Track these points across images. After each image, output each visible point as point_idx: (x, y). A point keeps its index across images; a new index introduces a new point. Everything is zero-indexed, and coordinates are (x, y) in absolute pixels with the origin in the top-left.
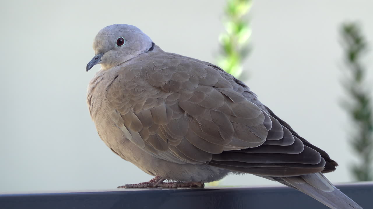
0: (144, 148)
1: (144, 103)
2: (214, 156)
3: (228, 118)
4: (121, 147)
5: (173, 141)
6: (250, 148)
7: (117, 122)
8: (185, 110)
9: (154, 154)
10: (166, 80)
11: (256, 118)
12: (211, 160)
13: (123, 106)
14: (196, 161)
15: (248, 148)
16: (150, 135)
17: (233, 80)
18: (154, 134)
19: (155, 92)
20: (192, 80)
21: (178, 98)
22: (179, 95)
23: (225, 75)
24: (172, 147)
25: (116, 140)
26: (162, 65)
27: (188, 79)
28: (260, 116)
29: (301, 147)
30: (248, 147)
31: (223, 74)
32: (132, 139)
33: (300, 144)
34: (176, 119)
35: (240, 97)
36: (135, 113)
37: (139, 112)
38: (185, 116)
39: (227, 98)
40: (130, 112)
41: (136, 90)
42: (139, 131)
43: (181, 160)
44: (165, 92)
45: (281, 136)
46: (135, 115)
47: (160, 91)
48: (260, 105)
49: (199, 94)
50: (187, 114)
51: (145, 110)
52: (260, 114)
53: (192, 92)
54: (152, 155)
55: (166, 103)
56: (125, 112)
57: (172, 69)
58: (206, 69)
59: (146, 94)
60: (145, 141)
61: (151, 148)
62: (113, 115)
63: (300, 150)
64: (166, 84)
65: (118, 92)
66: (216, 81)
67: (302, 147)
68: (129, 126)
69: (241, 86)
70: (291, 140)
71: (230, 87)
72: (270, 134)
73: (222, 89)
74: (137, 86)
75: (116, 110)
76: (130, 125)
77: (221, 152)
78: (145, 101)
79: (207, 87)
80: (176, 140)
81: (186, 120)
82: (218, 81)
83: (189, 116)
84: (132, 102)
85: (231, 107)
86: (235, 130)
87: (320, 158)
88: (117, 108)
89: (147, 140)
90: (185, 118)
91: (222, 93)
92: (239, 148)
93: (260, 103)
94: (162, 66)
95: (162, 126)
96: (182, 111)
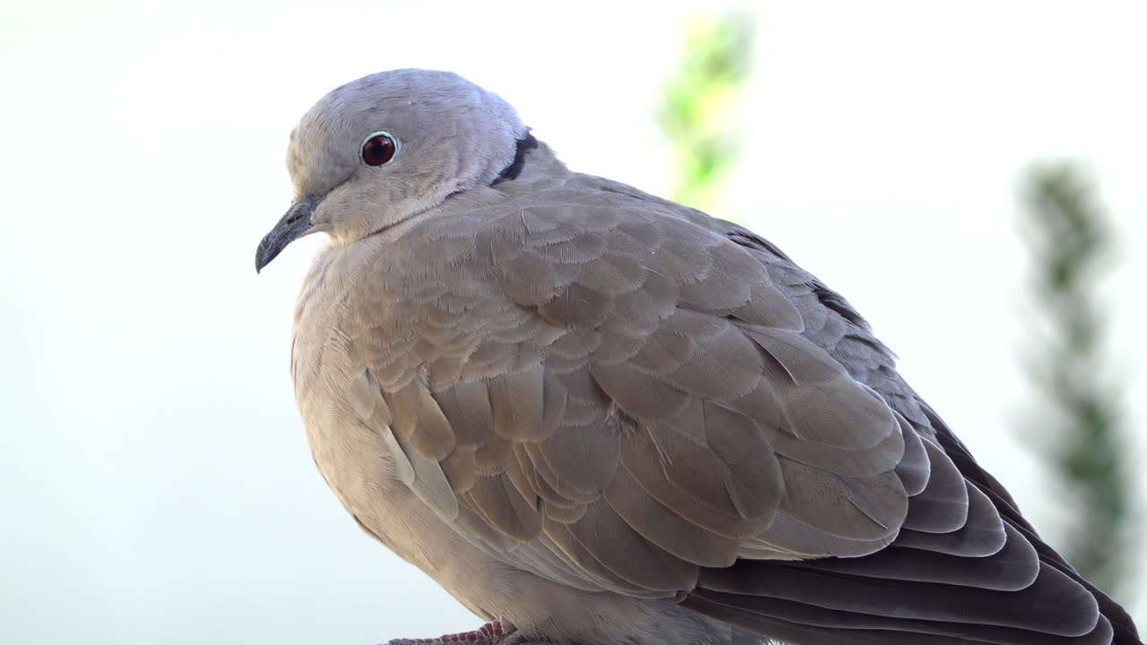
0: (456, 520)
1: (469, 354)
2: (706, 572)
3: (767, 438)
4: (381, 510)
5: (561, 507)
6: (835, 559)
7: (369, 416)
8: (611, 396)
9: (492, 546)
10: (558, 284)
11: (870, 447)
12: (694, 587)
13: (392, 360)
14: (641, 589)
15: (829, 555)
16: (476, 473)
17: (808, 291)
18: (493, 475)
19: (515, 319)
20: (655, 287)
21: (591, 351)
22: (599, 337)
23: (782, 272)
24: (553, 527)
25: (366, 481)
26: (552, 227)
27: (640, 285)
28: (887, 442)
29: (1028, 569)
30: (829, 553)
31: (774, 265)
32: (414, 484)
33: (1025, 555)
34: (577, 425)
35: (822, 362)
36: (430, 389)
37: (446, 387)
38: (611, 417)
39: (774, 365)
40: (413, 382)
41: (443, 307)
42: (443, 456)
43: (586, 578)
44: (547, 321)
45: (958, 519)
46: (433, 395)
47: (528, 317)
48: (900, 395)
49: (671, 340)
50: (620, 412)
51: (468, 381)
52: (888, 434)
53: (644, 334)
54: (482, 549)
55: (549, 362)
56: (398, 383)
57: (587, 241)
58: (711, 250)
59: (478, 326)
60: (459, 497)
61: (478, 524)
62: (357, 389)
63: (1025, 579)
64: (555, 296)
65: (378, 307)
66: (743, 297)
67: (1032, 568)
68: (409, 434)
69: (838, 315)
70: (995, 538)
71: (792, 325)
72: (919, 508)
73: (760, 328)
74: (450, 294)
75: (367, 371)
76: (412, 430)
77: (732, 562)
78: (472, 349)
79: (706, 317)
80: (571, 502)
81: (613, 430)
82: (750, 300)
83: (625, 418)
84: (424, 347)
85: (780, 399)
86: (786, 484)
87: (1093, 614)
88: (372, 367)
89: (467, 493)
90: (610, 424)
91: (758, 345)
92: (795, 553)
93: (903, 385)
94: (554, 230)
95: (522, 444)
96: (603, 398)
